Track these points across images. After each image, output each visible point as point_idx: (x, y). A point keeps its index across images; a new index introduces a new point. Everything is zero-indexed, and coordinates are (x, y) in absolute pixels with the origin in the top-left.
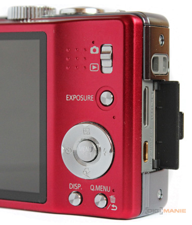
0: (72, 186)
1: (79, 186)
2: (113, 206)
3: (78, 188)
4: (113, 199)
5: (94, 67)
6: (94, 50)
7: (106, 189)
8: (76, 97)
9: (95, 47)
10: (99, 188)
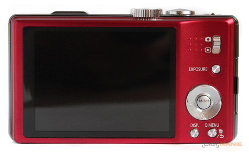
0: (192, 125)
1: (197, 124)
2: (221, 135)
3: (196, 126)
4: (221, 131)
5: (208, 50)
6: (208, 39)
7: (216, 125)
8: (196, 69)
9: (208, 37)
10: (211, 125)
